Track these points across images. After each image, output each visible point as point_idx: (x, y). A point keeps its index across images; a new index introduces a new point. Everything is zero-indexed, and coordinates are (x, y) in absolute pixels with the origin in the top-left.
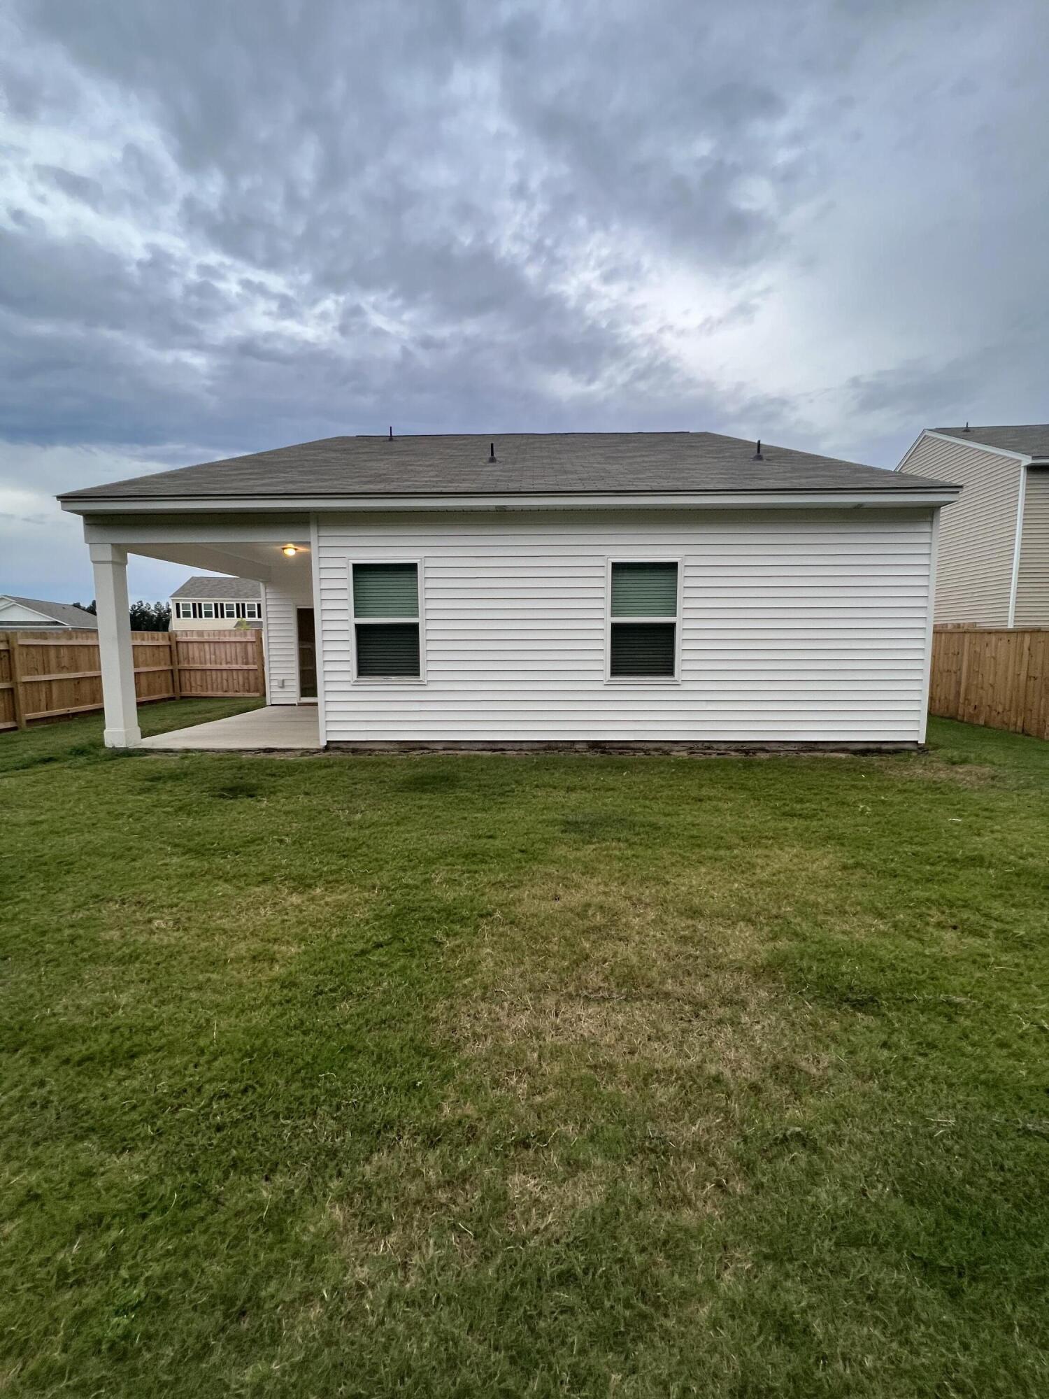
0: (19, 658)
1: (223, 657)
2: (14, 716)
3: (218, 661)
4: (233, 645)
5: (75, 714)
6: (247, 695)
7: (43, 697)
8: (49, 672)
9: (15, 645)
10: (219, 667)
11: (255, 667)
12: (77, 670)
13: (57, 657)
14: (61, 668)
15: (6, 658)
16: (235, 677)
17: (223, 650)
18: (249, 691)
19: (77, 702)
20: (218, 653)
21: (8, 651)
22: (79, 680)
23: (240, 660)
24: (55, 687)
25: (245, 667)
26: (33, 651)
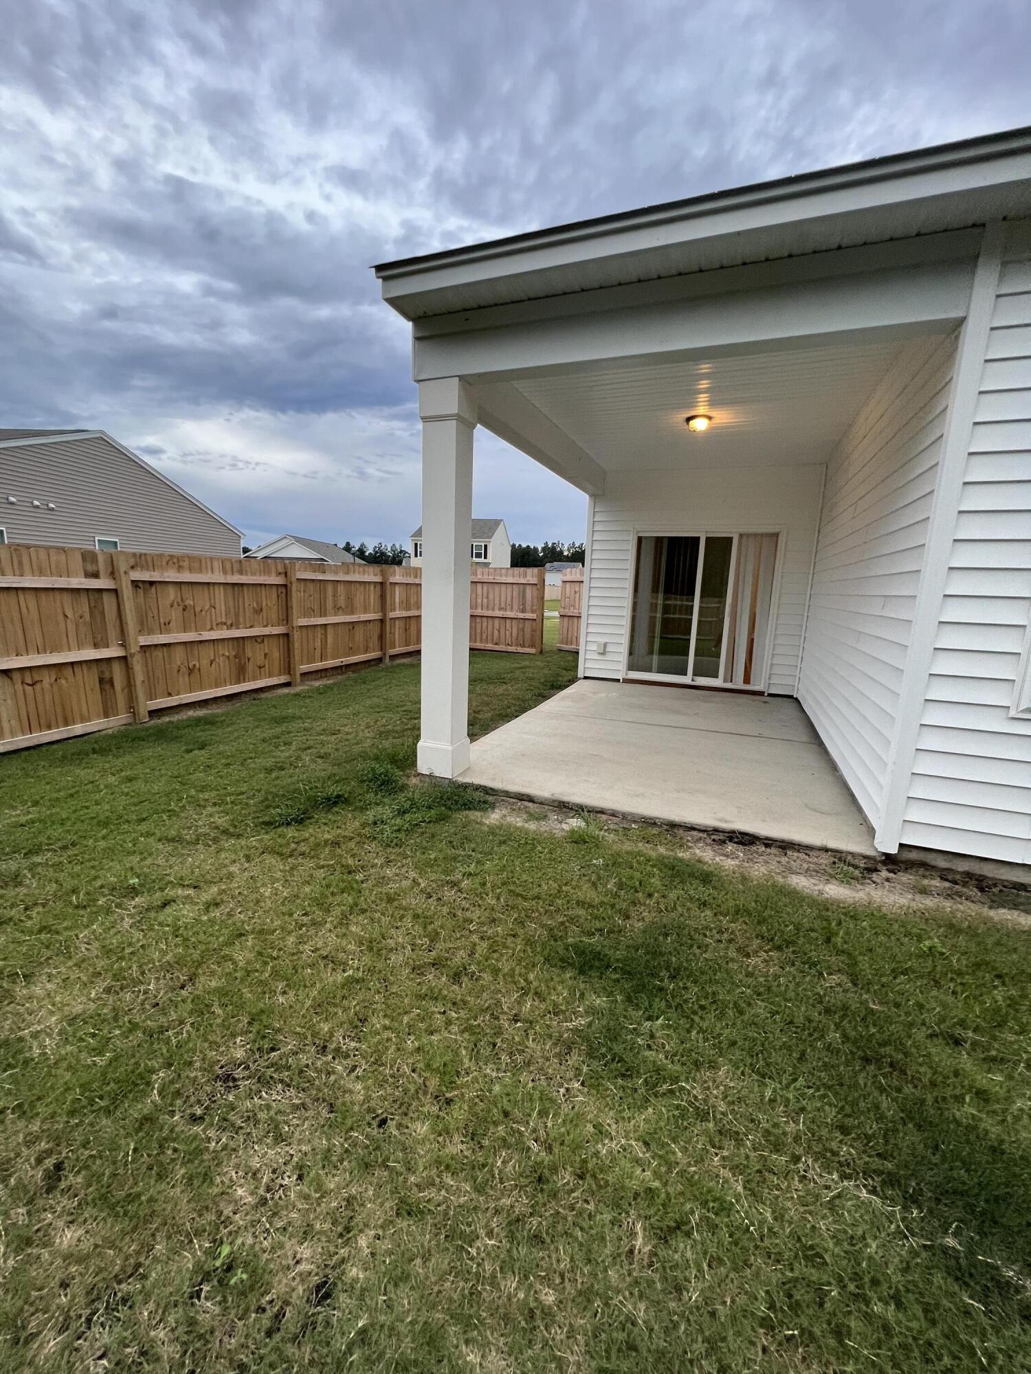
0: (297, 595)
1: (497, 602)
2: (288, 668)
3: (491, 606)
4: (509, 587)
5: (348, 666)
6: (520, 650)
7: (318, 644)
8: (325, 615)
9: (294, 580)
10: (490, 613)
11: (534, 616)
12: (352, 613)
13: (334, 596)
14: (337, 609)
15: (284, 595)
16: (508, 627)
17: (497, 594)
18: (523, 646)
19: (351, 651)
20: (491, 596)
21: (285, 586)
22: (353, 624)
23: (515, 607)
24: (330, 630)
25: (521, 615)
26: (311, 586)
